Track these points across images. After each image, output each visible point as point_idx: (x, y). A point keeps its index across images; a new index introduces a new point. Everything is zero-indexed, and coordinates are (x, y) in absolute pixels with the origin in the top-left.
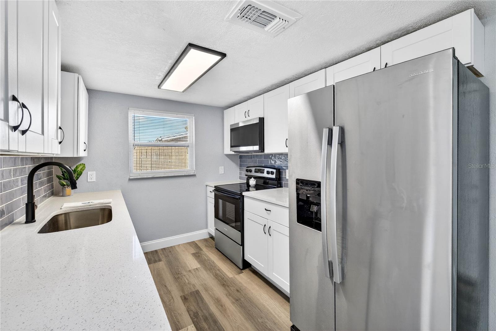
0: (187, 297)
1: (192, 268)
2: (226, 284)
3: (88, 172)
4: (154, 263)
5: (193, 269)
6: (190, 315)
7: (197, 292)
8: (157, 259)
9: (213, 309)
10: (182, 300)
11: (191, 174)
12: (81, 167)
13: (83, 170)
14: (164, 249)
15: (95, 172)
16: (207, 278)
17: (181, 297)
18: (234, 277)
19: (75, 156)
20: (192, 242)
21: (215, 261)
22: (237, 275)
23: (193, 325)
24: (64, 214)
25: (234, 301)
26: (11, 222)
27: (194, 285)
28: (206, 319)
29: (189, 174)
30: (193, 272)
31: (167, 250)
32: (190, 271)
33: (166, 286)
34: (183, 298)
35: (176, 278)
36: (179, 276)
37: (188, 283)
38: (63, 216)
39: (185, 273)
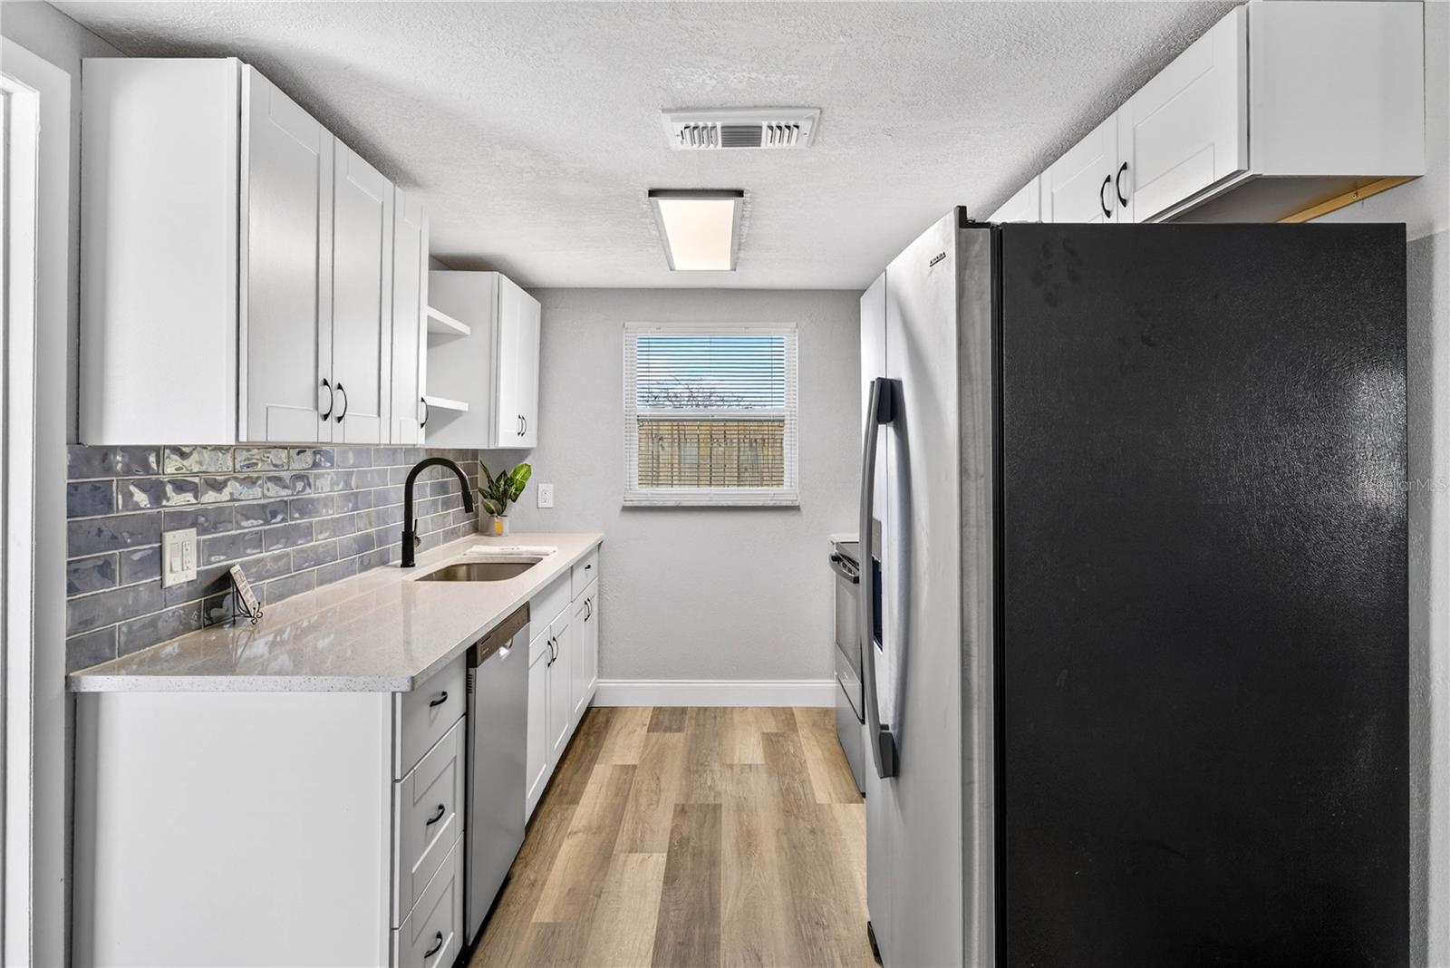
0: (687, 809)
1: (739, 760)
2: (795, 811)
3: (540, 485)
4: (665, 731)
5: (742, 763)
6: (671, 838)
7: (716, 808)
8: (674, 727)
9: (728, 846)
10: (675, 811)
11: (784, 504)
12: (523, 472)
13: (527, 479)
14: (705, 709)
15: (552, 485)
16: (761, 789)
17: (676, 805)
18: (830, 805)
19: (492, 447)
20: (784, 708)
21: (810, 764)
22: (841, 802)
23: (665, 855)
24: (468, 565)
25: (786, 845)
26: (384, 562)
27: (720, 794)
28: (697, 854)
29: (778, 504)
30: (737, 769)
31: (707, 713)
32: (731, 767)
33: (658, 779)
34: (679, 809)
35: (690, 771)
36: (700, 768)
37: (710, 787)
38: (464, 567)
39: (716, 767)
